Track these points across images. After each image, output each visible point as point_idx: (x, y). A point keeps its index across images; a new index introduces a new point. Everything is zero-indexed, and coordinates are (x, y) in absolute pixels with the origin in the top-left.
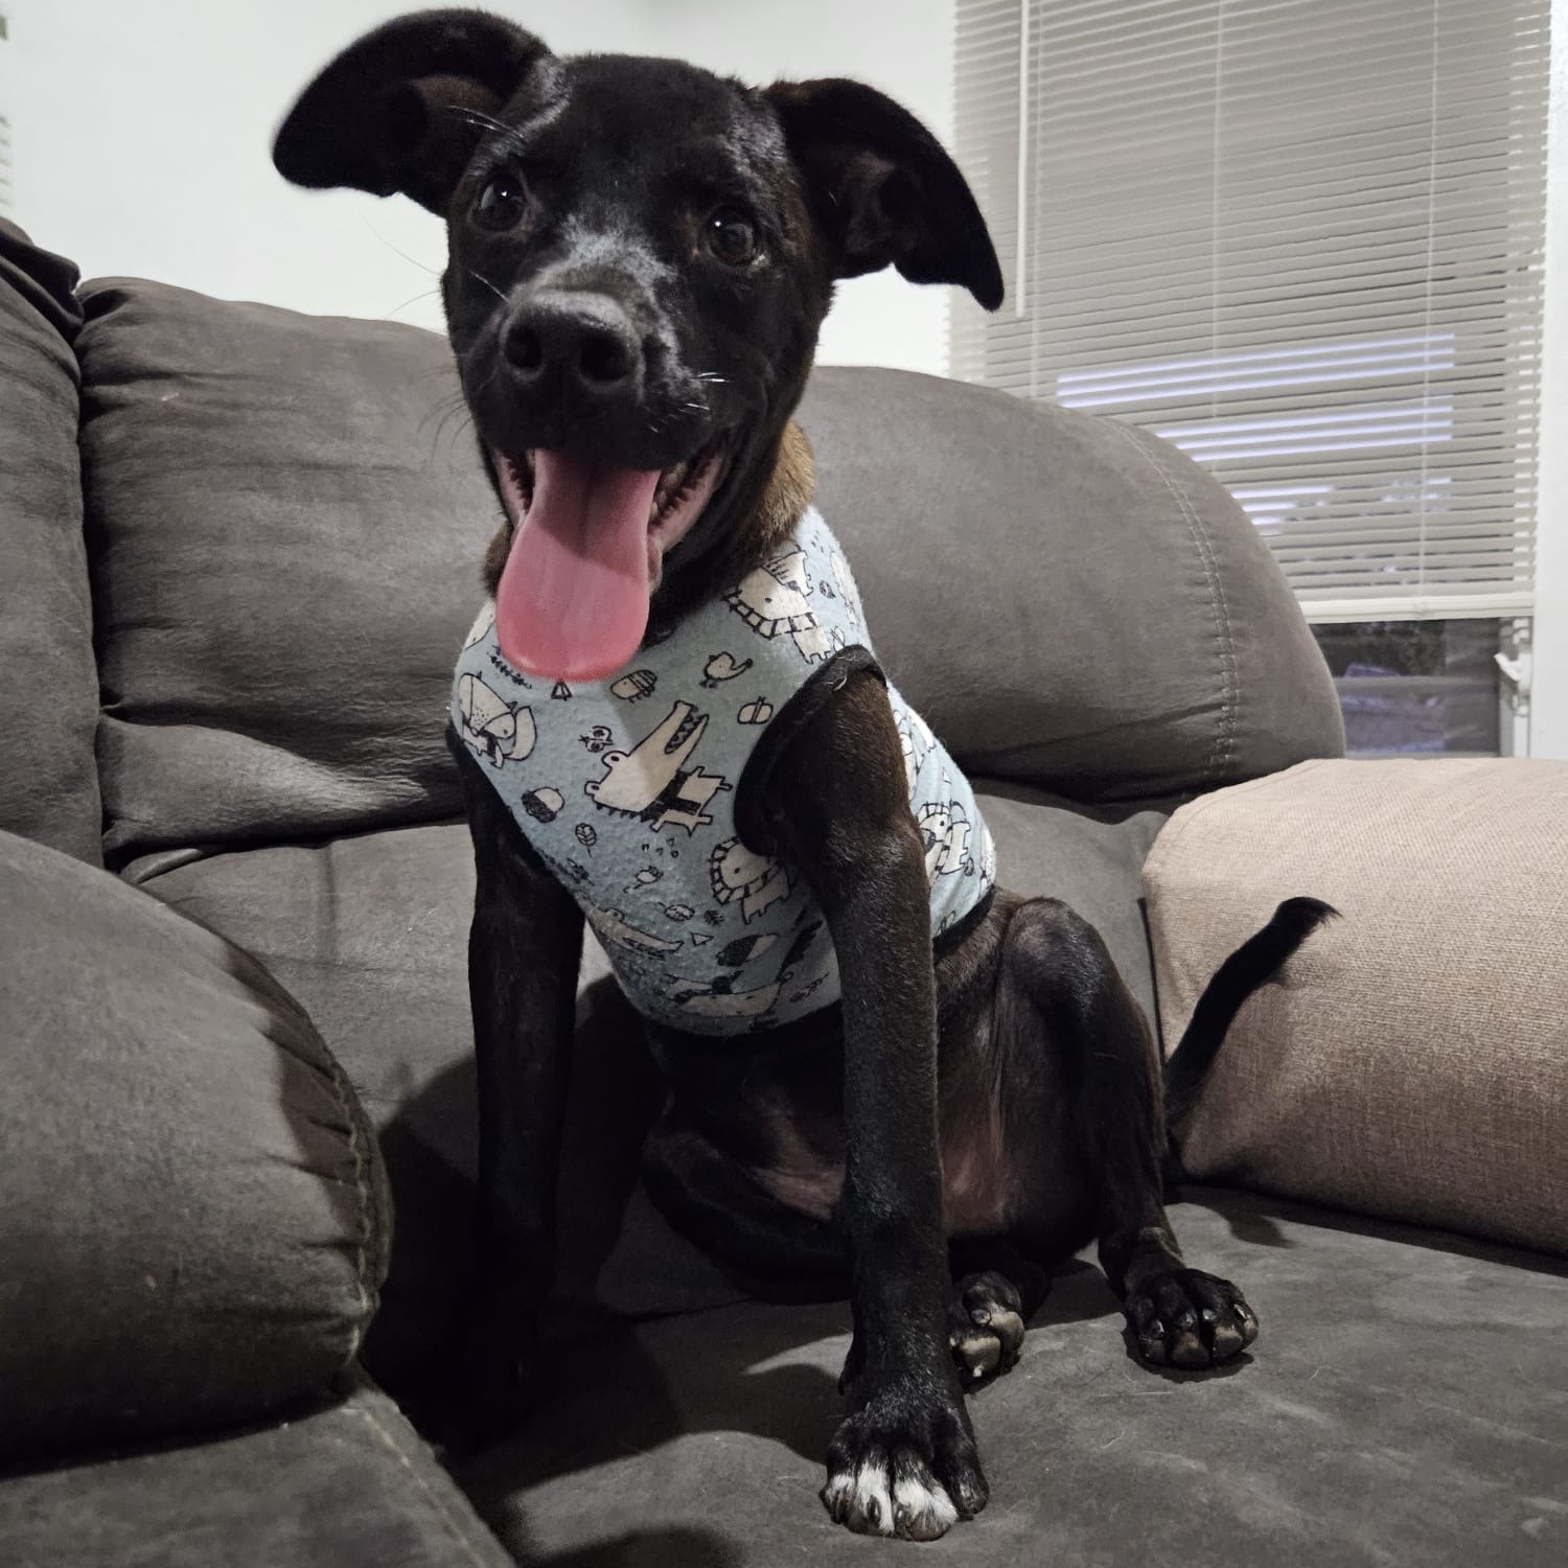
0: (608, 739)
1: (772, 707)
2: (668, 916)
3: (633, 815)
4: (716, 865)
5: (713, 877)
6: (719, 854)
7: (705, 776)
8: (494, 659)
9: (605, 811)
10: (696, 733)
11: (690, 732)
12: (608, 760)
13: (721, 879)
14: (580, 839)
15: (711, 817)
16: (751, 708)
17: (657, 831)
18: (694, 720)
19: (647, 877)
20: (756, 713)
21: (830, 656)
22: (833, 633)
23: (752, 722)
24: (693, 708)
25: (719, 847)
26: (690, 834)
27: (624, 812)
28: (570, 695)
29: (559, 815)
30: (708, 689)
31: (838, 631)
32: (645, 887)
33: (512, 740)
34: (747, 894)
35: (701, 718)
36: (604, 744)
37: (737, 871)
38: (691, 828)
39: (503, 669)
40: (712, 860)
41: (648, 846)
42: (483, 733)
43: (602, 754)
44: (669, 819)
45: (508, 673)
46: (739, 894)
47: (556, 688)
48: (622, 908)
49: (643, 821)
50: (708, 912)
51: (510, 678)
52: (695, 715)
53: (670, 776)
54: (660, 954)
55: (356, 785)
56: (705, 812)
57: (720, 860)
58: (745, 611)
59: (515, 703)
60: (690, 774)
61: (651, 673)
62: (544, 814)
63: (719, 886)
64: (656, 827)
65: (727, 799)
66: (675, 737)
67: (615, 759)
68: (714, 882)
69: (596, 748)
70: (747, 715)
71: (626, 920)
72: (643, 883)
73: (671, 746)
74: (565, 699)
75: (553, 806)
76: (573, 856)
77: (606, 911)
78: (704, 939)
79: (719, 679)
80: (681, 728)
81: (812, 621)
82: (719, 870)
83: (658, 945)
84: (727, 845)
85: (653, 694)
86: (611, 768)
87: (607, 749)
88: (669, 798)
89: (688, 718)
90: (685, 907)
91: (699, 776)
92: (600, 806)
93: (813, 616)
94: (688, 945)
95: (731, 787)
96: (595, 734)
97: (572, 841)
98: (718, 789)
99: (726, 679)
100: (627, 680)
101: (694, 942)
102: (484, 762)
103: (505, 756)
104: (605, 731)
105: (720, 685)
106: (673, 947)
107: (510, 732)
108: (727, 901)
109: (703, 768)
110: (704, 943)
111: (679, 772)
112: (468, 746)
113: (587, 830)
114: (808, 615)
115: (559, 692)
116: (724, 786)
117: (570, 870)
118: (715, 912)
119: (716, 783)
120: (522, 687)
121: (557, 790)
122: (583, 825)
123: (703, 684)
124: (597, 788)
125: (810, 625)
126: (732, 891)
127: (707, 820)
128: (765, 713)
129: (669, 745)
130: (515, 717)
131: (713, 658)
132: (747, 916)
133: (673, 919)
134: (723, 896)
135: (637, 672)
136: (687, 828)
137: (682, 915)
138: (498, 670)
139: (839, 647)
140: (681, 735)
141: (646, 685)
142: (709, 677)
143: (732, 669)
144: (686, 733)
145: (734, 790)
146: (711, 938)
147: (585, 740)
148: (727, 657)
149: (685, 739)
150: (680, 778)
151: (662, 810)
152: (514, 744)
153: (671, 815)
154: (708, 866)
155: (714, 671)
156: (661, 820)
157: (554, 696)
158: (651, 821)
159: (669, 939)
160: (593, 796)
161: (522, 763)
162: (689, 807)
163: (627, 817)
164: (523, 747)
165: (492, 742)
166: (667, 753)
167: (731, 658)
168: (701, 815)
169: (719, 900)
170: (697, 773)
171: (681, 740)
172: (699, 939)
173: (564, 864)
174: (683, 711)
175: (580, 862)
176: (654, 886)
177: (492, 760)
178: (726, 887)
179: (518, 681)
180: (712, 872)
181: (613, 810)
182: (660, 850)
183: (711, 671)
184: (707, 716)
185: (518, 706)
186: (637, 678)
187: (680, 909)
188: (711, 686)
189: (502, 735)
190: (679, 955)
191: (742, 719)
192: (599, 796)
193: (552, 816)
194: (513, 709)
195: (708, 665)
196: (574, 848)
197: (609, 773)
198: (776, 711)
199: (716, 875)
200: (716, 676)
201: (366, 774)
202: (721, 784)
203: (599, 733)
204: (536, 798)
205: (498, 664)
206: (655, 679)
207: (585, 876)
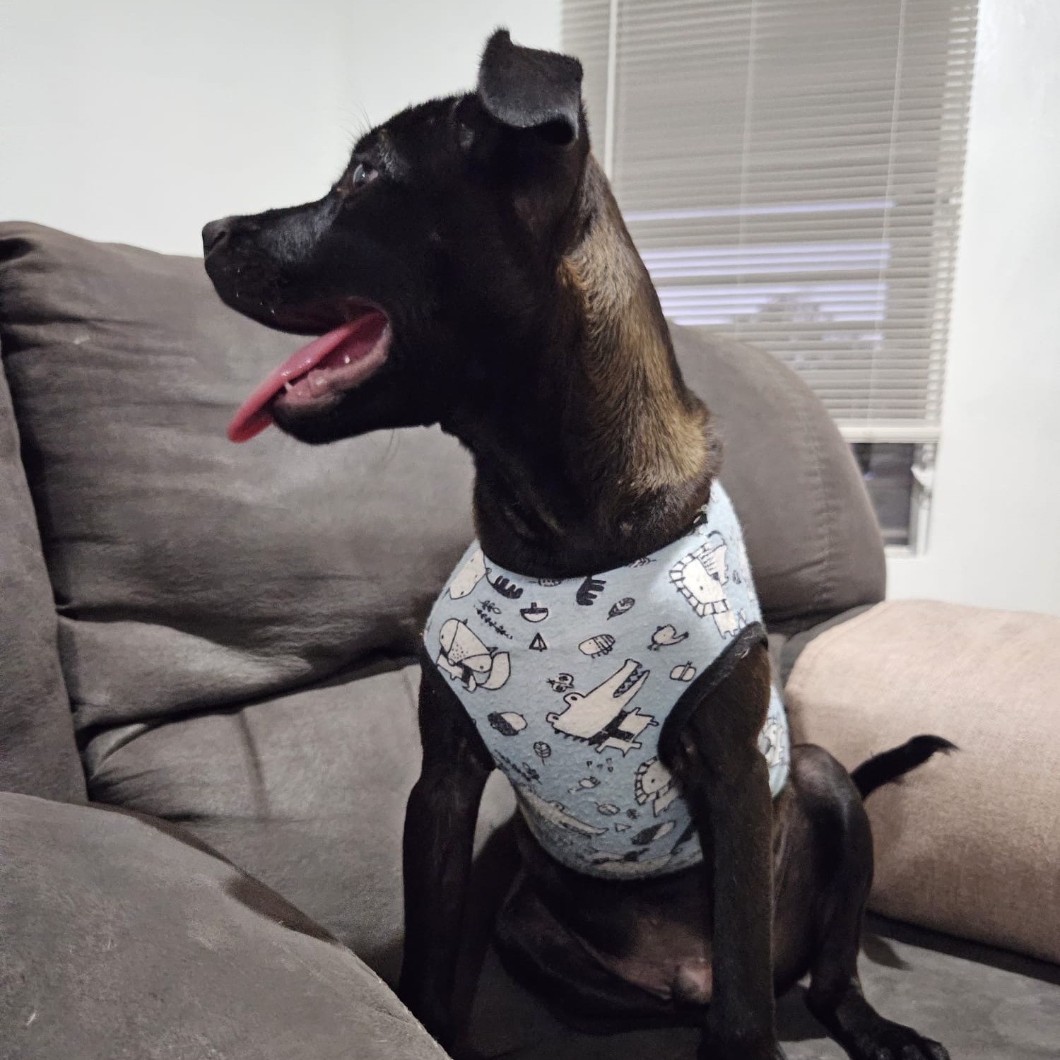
0: (571, 684)
1: (695, 669)
2: (599, 811)
3: (583, 740)
4: (640, 776)
5: (636, 785)
6: (643, 769)
7: (640, 715)
8: (479, 612)
9: (561, 735)
10: (639, 684)
11: (634, 682)
12: (568, 699)
13: (641, 788)
14: (536, 752)
15: (641, 744)
16: (681, 669)
17: (600, 753)
18: (639, 674)
19: (587, 784)
20: (684, 673)
21: (737, 632)
22: (739, 614)
23: (680, 679)
24: (639, 665)
25: (644, 764)
26: (624, 755)
27: (576, 738)
28: (545, 648)
29: (521, 733)
30: (652, 651)
31: (742, 613)
32: (585, 791)
33: (487, 674)
34: (658, 797)
35: (644, 673)
36: (567, 687)
37: (653, 781)
38: (625, 751)
39: (488, 620)
40: (637, 774)
41: (591, 763)
42: (460, 664)
43: (564, 694)
44: (610, 744)
45: (491, 624)
46: (653, 797)
47: (534, 642)
48: (564, 803)
49: (590, 744)
50: (630, 810)
51: (493, 629)
52: (639, 671)
53: (616, 713)
54: (589, 836)
55: (260, 664)
56: (637, 740)
57: (643, 774)
58: (688, 595)
59: (495, 648)
60: (630, 713)
61: (611, 637)
62: (507, 730)
63: (640, 792)
64: (600, 749)
65: (655, 732)
66: (622, 686)
67: (574, 699)
68: (636, 790)
69: (559, 689)
70: (677, 674)
71: (564, 811)
72: (583, 787)
73: (619, 692)
74: (541, 650)
75: (516, 727)
76: (529, 762)
77: (550, 802)
78: (624, 828)
79: (662, 644)
80: (628, 680)
81: (726, 606)
82: (641, 781)
83: (589, 830)
84: (649, 763)
85: (610, 652)
86: (570, 705)
87: (568, 691)
88: (613, 729)
89: (635, 672)
90: (613, 806)
91: (636, 714)
92: (557, 731)
93: (727, 602)
94: (612, 831)
95: (658, 724)
96: (560, 679)
97: (530, 752)
98: (648, 724)
99: (668, 645)
100: (592, 641)
101: (617, 830)
102: (456, 686)
103: (478, 685)
104: (569, 678)
105: (662, 648)
106: (600, 832)
107: (487, 668)
108: (644, 803)
109: (640, 709)
110: (623, 830)
111: (622, 711)
112: (443, 672)
113: (544, 747)
114: (724, 601)
115: (536, 644)
116: (653, 722)
117: (523, 770)
118: (635, 811)
119: (648, 720)
120: (504, 636)
121: (522, 716)
122: (541, 743)
123: (650, 647)
124: (557, 719)
125: (724, 609)
126: (648, 796)
127: (638, 746)
128: (690, 675)
129: (617, 691)
130: (492, 658)
131: (660, 629)
132: (657, 811)
133: (603, 813)
134: (641, 800)
135: (601, 636)
136: (623, 751)
137: (610, 811)
138: (483, 620)
139: (743, 626)
140: (627, 684)
141: (606, 646)
142: (654, 642)
143: (673, 638)
144: (630, 683)
145: (660, 727)
146: (630, 827)
147: (552, 682)
148: (671, 628)
149: (630, 687)
150: (622, 715)
151: (606, 737)
152: (489, 677)
153: (612, 741)
154: (634, 777)
155: (659, 638)
156: (604, 745)
157: (531, 647)
158: (596, 745)
159: (598, 826)
160: (553, 723)
161: (493, 692)
162: (626, 736)
163: (578, 741)
164: (495, 681)
165: (468, 672)
166: (615, 697)
167: (674, 629)
168: (634, 742)
169: (638, 802)
170: (635, 712)
171: (626, 688)
172: (620, 828)
173: (519, 765)
174: (631, 667)
175: (533, 767)
176: (592, 791)
177: (465, 685)
178: (644, 793)
179: (501, 631)
180: (637, 781)
181: (567, 735)
182: (600, 766)
183: (656, 638)
184: (649, 671)
185: (498, 651)
186: (600, 640)
187: (610, 808)
188: (655, 649)
189: (479, 669)
190: (604, 837)
191: (673, 676)
192: (558, 724)
193: (516, 733)
194: (492, 652)
195: (655, 634)
196: (530, 757)
197: (568, 708)
198: (698, 674)
199: (639, 785)
200: (660, 642)
201: (267, 655)
202: (652, 721)
203: (564, 678)
204: (502, 718)
205: (483, 616)
206: (614, 642)
207: (536, 777)
